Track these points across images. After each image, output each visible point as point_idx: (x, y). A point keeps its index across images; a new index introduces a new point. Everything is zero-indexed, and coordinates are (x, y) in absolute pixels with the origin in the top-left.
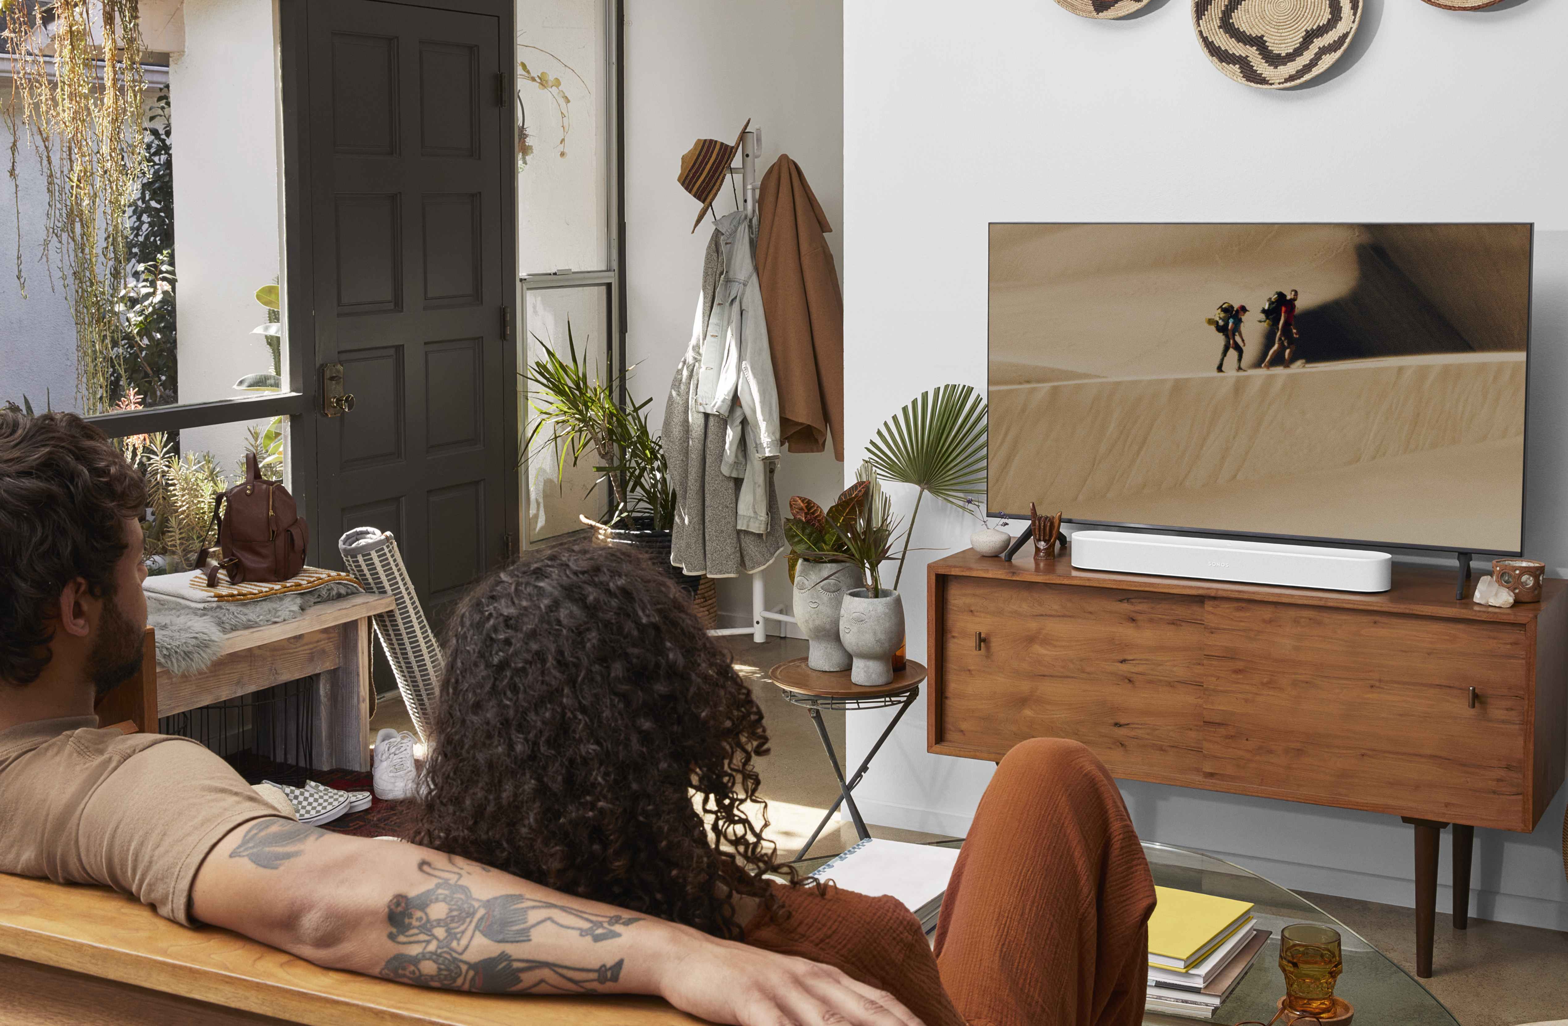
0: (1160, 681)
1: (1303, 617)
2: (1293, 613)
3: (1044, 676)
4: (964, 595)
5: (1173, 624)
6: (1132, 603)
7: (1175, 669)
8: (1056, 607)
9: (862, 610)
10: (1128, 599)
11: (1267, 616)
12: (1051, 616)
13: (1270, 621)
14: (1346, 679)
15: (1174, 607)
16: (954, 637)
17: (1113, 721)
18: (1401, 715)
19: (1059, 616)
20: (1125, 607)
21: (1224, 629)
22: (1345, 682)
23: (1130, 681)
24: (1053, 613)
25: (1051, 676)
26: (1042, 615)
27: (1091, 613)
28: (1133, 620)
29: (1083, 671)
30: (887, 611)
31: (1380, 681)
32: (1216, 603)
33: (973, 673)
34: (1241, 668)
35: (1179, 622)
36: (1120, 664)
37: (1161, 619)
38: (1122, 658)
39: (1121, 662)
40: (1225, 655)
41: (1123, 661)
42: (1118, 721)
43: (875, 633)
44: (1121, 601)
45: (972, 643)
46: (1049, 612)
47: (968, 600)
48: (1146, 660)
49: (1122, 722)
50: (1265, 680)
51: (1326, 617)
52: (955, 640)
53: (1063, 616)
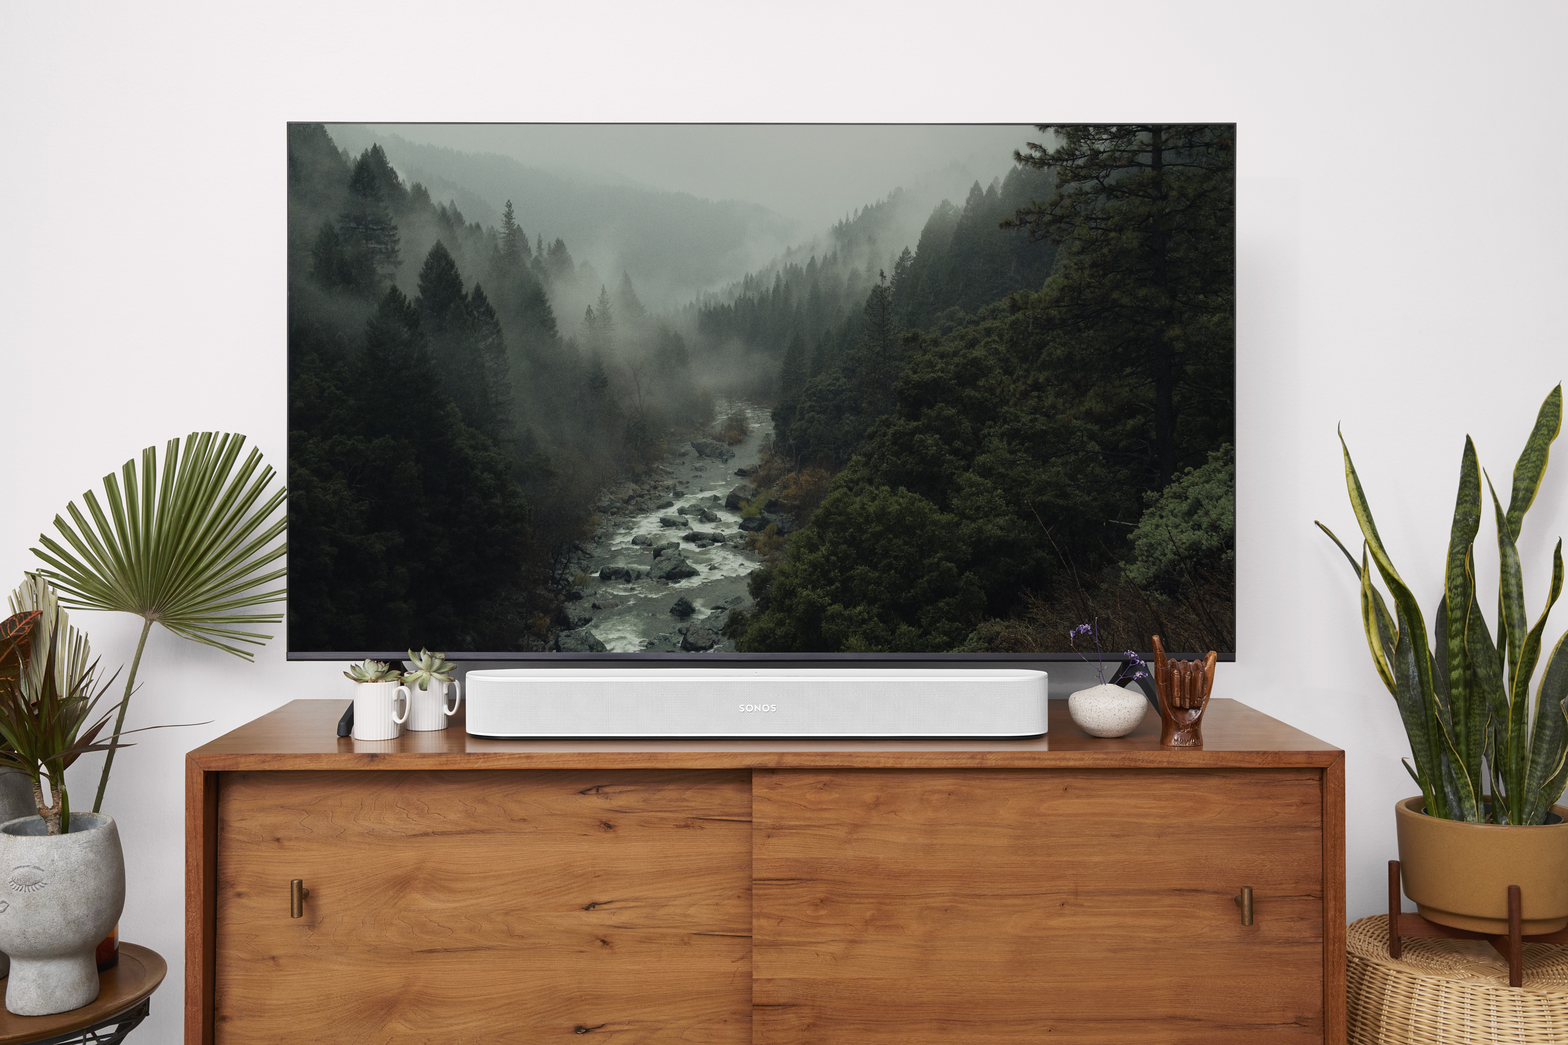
0: (663, 936)
1: (934, 792)
2: (918, 785)
3: (431, 951)
4: (262, 809)
5: (687, 826)
6: (606, 796)
7: (692, 911)
8: (452, 816)
9: (35, 861)
10: (598, 789)
11: (869, 796)
12: (443, 834)
13: (877, 804)
14: (1017, 896)
15: (688, 794)
16: (239, 895)
17: (572, 1024)
18: (1114, 951)
19: (460, 833)
20: (593, 803)
21: (791, 828)
22: (1015, 901)
23: (604, 942)
24: (449, 828)
25: (446, 950)
26: (426, 834)
27: (524, 820)
28: (608, 826)
29: (511, 934)
30: (91, 856)
31: (1076, 893)
32: (776, 779)
33: (281, 961)
34: (822, 895)
35: (698, 823)
36: (584, 913)
37: (662, 819)
38: (586, 900)
39: (587, 909)
40: (792, 874)
41: (591, 906)
42: (580, 1023)
43: (64, 906)
44: (583, 793)
45: (282, 902)
46: (440, 828)
47: (270, 819)
48: (636, 899)
49: (590, 1022)
50: (868, 914)
51: (978, 787)
52: (244, 901)
53: (468, 832)
